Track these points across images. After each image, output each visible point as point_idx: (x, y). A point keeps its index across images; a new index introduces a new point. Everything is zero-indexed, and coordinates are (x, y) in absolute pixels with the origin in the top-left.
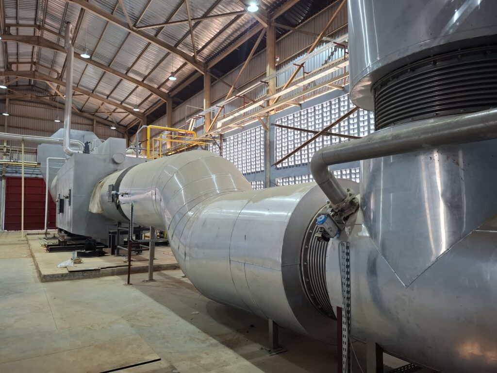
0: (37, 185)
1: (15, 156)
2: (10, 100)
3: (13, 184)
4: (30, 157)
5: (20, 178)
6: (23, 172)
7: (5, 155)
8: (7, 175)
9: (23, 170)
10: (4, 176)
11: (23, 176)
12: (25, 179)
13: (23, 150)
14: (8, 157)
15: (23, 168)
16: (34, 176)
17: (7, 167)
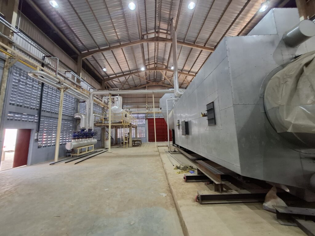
0: (161, 122)
1: (151, 109)
2: (148, 86)
3: (150, 121)
4: (157, 109)
5: (153, 119)
6: (154, 116)
7: (147, 109)
8: (148, 118)
9: (154, 115)
11: (154, 118)
12: (156, 119)
13: (154, 107)
14: (148, 110)
15: (154, 114)
16: (158, 117)
17: (148, 114)
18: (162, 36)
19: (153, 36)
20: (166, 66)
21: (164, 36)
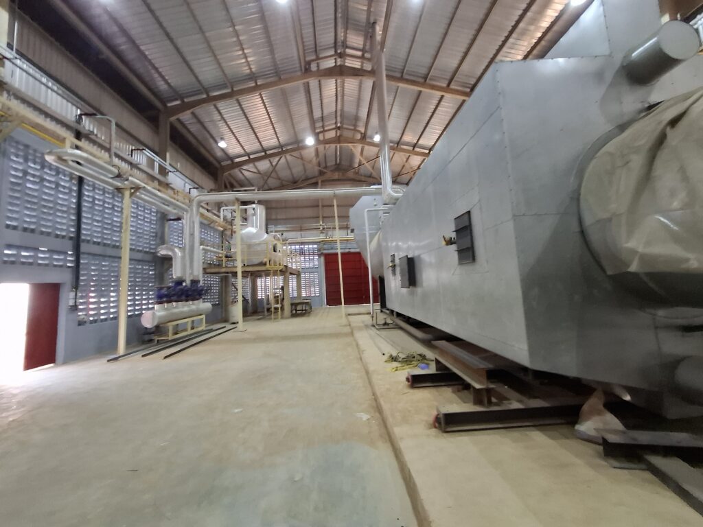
0: (355, 261)
1: (330, 233)
2: (322, 181)
3: (330, 260)
4: (344, 232)
5: (337, 254)
6: (339, 248)
7: (322, 233)
8: (325, 252)
9: (339, 246)
10: (322, 253)
11: (339, 251)
12: (342, 254)
13: (337, 227)
14: (324, 235)
15: (338, 242)
16: (347, 251)
17: (324, 244)
18: (350, 63)
19: (330, 63)
20: (362, 133)
21: (356, 64)
